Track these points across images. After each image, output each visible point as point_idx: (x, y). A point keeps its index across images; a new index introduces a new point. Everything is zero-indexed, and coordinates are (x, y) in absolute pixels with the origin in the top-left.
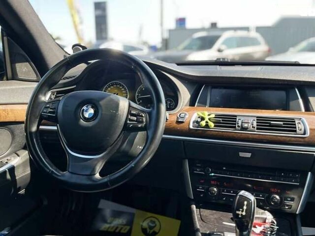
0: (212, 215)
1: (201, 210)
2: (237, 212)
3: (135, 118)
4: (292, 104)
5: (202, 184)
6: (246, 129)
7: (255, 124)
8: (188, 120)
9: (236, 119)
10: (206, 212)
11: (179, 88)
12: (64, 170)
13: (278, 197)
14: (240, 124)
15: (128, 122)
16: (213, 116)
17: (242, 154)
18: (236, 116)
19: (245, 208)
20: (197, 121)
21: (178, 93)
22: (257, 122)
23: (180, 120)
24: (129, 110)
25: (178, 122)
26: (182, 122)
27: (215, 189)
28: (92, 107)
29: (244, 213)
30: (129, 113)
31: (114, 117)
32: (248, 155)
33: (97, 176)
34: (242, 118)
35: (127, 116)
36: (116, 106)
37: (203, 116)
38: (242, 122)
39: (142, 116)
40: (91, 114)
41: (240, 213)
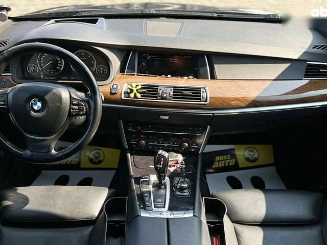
0: (142, 160)
1: (134, 156)
2: (157, 166)
3: (77, 107)
4: (202, 70)
5: (134, 138)
6: (165, 98)
7: (172, 93)
8: (120, 92)
9: (157, 89)
10: (138, 158)
11: (110, 58)
12: (25, 149)
13: (186, 144)
14: (160, 95)
15: (72, 111)
16: (139, 87)
17: (162, 117)
18: (158, 86)
19: (162, 163)
20: (128, 92)
21: (110, 63)
22: (173, 92)
23: (113, 92)
24: (70, 100)
25: (112, 94)
26: (115, 94)
27: (144, 142)
28: (39, 101)
29: (161, 166)
30: (71, 103)
31: (59, 109)
32: (167, 118)
33: (53, 151)
34: (162, 89)
35: (70, 106)
36: (60, 99)
37: (131, 88)
38: (162, 93)
39: (82, 105)
40: (39, 106)
41: (159, 166)
